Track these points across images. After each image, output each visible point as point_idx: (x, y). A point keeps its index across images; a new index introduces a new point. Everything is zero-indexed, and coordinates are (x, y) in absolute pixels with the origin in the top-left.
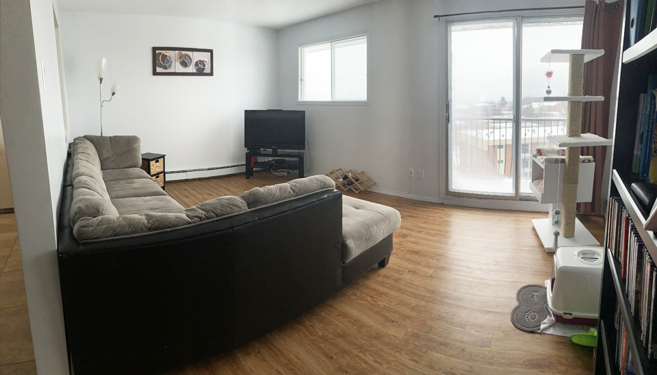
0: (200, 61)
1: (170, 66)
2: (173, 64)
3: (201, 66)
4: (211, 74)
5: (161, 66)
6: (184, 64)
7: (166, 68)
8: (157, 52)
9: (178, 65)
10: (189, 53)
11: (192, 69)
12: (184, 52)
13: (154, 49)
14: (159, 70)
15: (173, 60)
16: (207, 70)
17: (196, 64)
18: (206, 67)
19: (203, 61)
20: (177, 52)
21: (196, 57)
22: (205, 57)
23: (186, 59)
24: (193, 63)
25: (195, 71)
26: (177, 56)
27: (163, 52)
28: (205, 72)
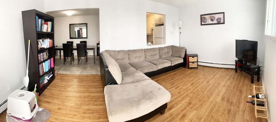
0: (219, 18)
1: (206, 21)
2: (208, 20)
3: (219, 20)
4: (224, 23)
5: (203, 22)
6: (212, 20)
7: (205, 22)
8: (202, 16)
9: (210, 20)
10: (214, 15)
11: (215, 22)
12: (212, 15)
13: (201, 15)
14: (203, 23)
15: (208, 19)
16: (222, 22)
17: (217, 20)
18: (222, 20)
19: (220, 18)
20: (209, 15)
21: (217, 16)
22: (221, 16)
23: (213, 18)
24: (216, 19)
25: (216, 22)
26: (209, 17)
27: (204, 16)
28: (221, 22)
